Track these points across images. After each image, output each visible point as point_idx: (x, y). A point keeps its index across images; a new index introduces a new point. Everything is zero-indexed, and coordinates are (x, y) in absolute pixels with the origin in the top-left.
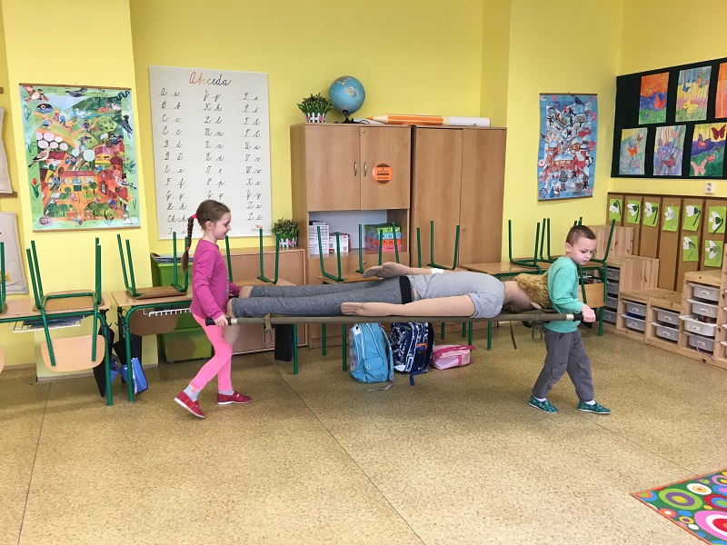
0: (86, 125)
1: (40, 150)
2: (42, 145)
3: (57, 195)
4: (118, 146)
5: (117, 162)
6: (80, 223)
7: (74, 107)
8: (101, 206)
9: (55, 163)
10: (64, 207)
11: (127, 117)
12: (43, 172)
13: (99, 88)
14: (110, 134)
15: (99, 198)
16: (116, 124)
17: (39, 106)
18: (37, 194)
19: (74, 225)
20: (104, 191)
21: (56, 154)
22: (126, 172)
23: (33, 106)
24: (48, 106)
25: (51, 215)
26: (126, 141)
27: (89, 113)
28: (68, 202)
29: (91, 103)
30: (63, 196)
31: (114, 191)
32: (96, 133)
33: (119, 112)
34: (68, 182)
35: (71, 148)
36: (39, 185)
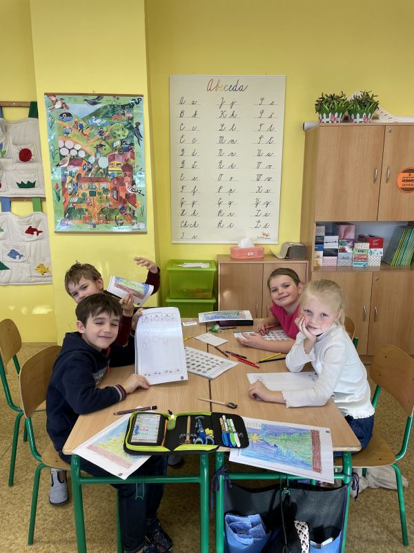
0: (101, 133)
1: (62, 157)
2: (64, 152)
3: (76, 200)
4: (129, 155)
5: (127, 168)
6: (94, 226)
7: (91, 115)
8: (112, 211)
9: (74, 169)
10: (80, 211)
11: (138, 124)
12: (65, 178)
13: (114, 96)
14: (122, 142)
15: (111, 204)
16: (127, 131)
17: (61, 115)
18: (59, 198)
19: (88, 228)
20: (115, 197)
21: (75, 161)
22: (136, 178)
23: (56, 115)
24: (69, 115)
25: (70, 217)
26: (136, 148)
27: (104, 121)
29: (105, 111)
30: (81, 201)
31: (124, 197)
32: (110, 141)
33: (132, 119)
34: (85, 188)
35: (88, 156)
36: (61, 190)
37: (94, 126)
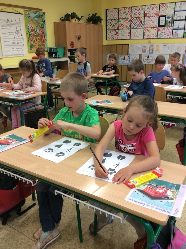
0: (37, 22)
1: (29, 29)
2: (29, 28)
4: (43, 29)
5: (43, 33)
7: (35, 17)
8: (41, 45)
9: (32, 33)
10: (34, 45)
11: (44, 20)
12: (30, 35)
14: (42, 25)
15: (40, 43)
16: (43, 22)
17: (28, 17)
18: (29, 41)
20: (41, 41)
21: (32, 30)
22: (45, 36)
23: (27, 16)
24: (30, 17)
25: (32, 47)
26: (45, 27)
27: (38, 19)
29: (38, 16)
30: (34, 42)
31: (43, 41)
32: (39, 25)
33: (43, 19)
34: (34, 38)
35: (35, 29)
36: (29, 39)
37: (35, 20)
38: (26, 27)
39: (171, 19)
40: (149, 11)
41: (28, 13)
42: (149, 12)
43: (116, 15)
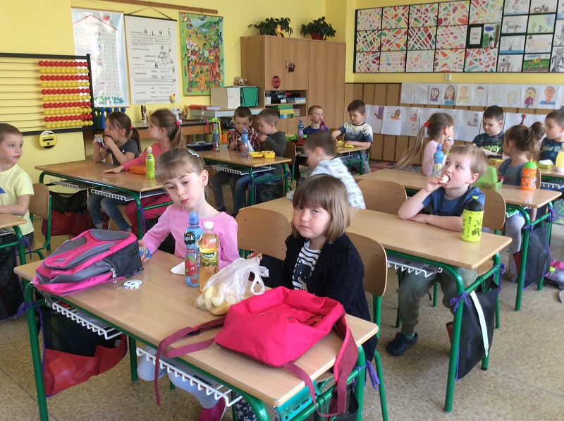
0: (205, 37)
1: (188, 50)
2: (189, 47)
4: (217, 50)
5: (217, 58)
6: (202, 91)
7: (201, 26)
8: (210, 82)
9: (194, 57)
10: (196, 82)
11: (221, 33)
12: (189, 62)
14: (214, 42)
15: (210, 78)
16: (216, 37)
17: (187, 25)
18: (186, 75)
19: (200, 92)
20: (211, 74)
21: (194, 52)
22: (221, 63)
23: (184, 24)
24: (191, 25)
25: (191, 87)
26: (220, 46)
27: (207, 30)
28: (198, 80)
29: (207, 24)
30: (196, 76)
31: (215, 74)
32: (209, 41)
33: (218, 30)
34: (198, 69)
35: (200, 50)
36: (187, 70)
37: (202, 32)
38: (181, 46)
39: (494, 31)
40: (448, 15)
41: (188, 20)
42: (446, 16)
43: (376, 21)
